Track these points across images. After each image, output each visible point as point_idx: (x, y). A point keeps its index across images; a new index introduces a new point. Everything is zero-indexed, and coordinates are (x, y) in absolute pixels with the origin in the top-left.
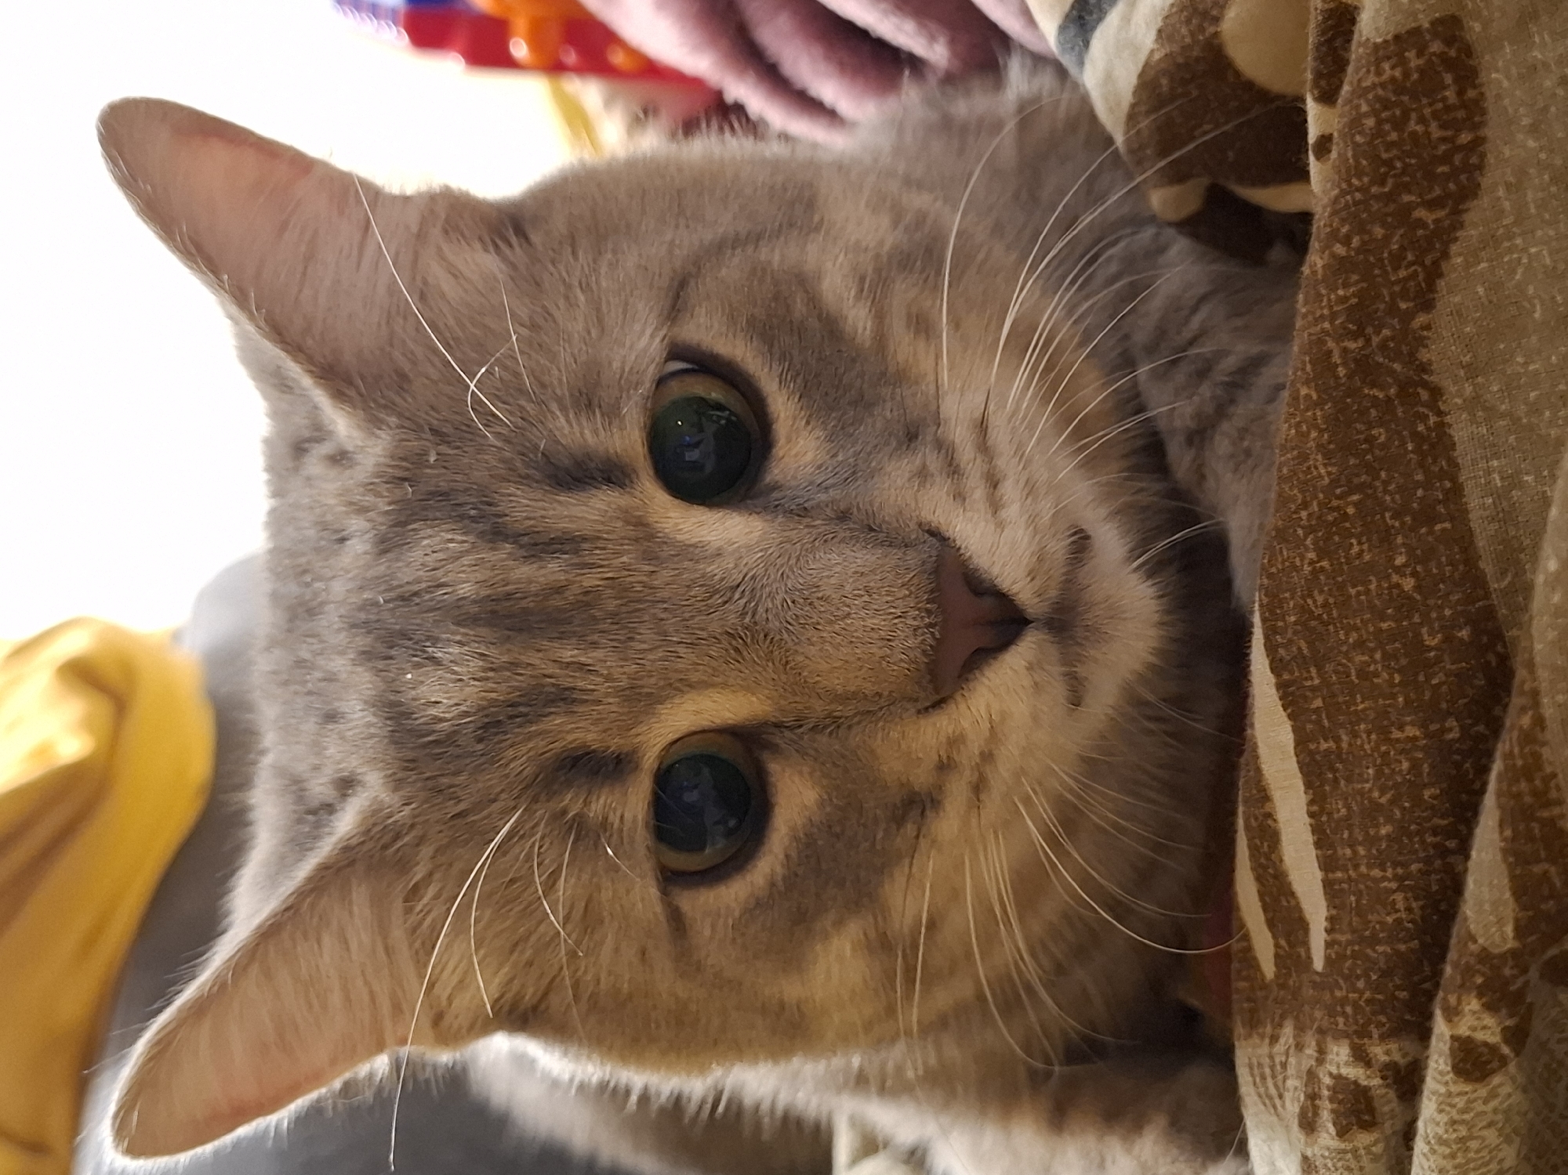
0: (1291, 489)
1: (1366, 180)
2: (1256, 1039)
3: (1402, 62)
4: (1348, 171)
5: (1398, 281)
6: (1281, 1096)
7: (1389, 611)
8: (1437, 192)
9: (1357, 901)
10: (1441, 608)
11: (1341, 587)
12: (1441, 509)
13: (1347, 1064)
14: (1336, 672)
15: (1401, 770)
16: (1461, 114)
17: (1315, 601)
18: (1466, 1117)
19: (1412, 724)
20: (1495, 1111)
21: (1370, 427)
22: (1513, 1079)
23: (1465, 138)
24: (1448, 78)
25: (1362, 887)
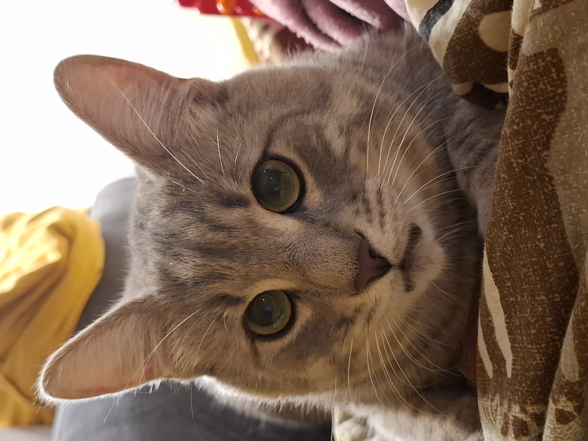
0: (498, 209)
1: (524, 104)
2: (486, 399)
3: (537, 63)
4: (518, 100)
5: (536, 140)
6: (495, 421)
7: (535, 254)
8: (550, 109)
9: (523, 355)
10: (553, 254)
11: (517, 245)
12: (554, 219)
13: (518, 413)
14: (516, 274)
15: (539, 311)
16: (558, 82)
17: (507, 249)
18: (561, 436)
19: (543, 295)
20: (571, 434)
21: (528, 189)
22: (577, 423)
23: (560, 91)
24: (554, 70)
25: (524, 350)
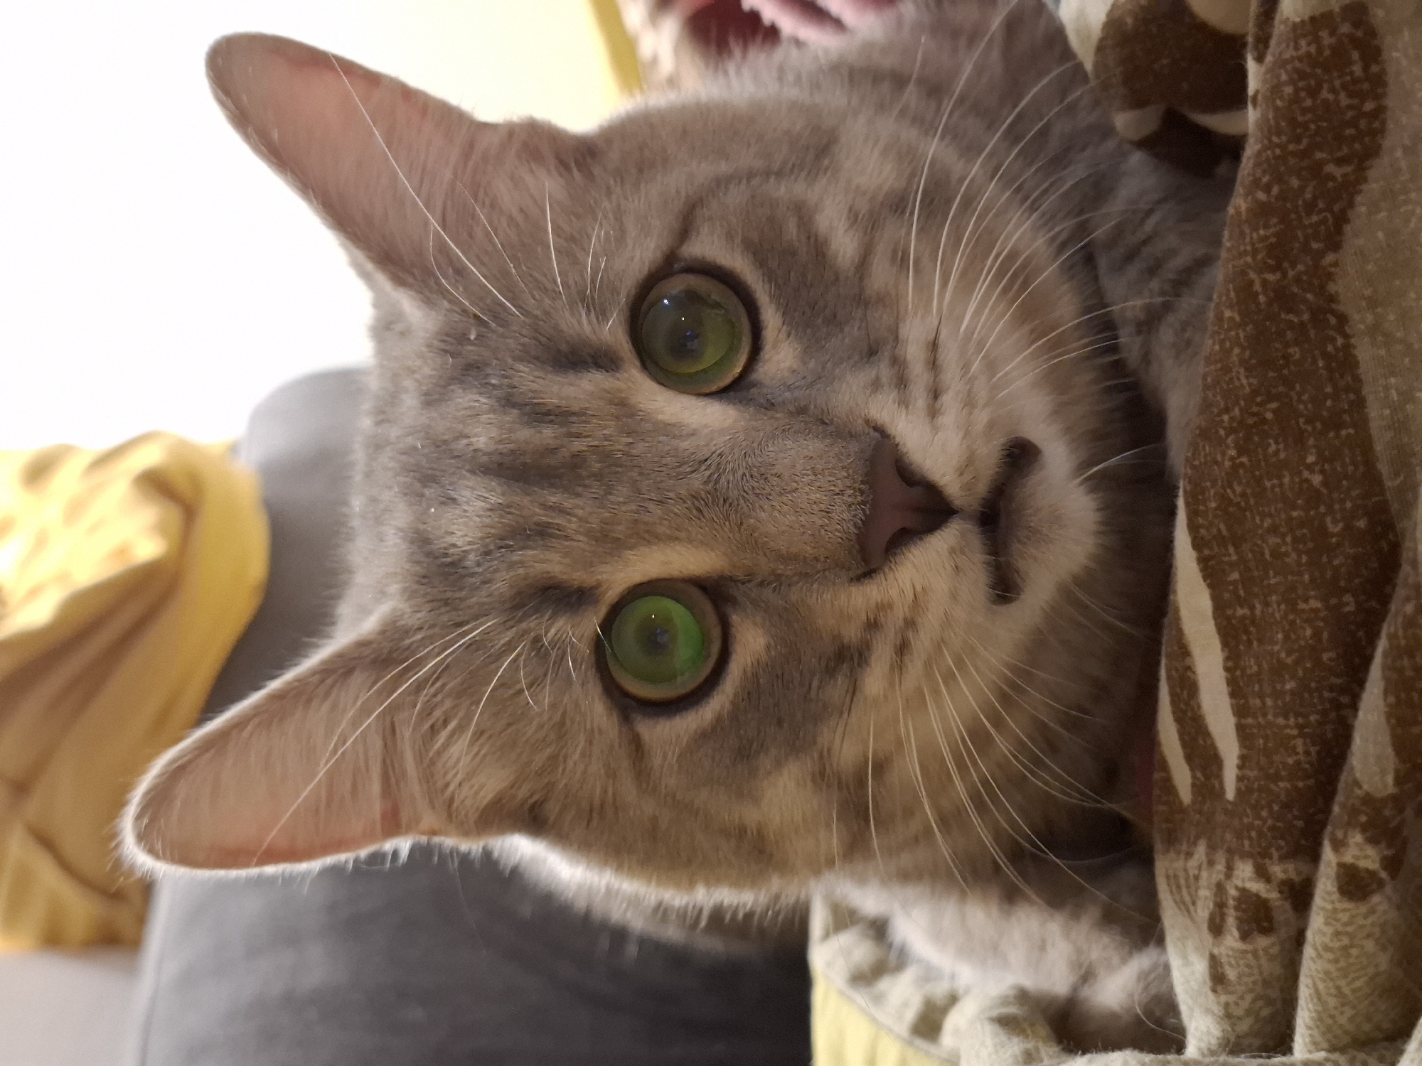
0: (1214, 396)
1: (1284, 138)
2: (1172, 855)
3: (1317, 40)
4: (1269, 131)
5: (1311, 225)
6: (1194, 903)
7: (1300, 502)
8: (1345, 150)
9: (1265, 744)
10: (1342, 501)
11: (1259, 481)
12: (1346, 418)
13: (1250, 879)
14: (1252, 551)
15: (1305, 637)
16: (1366, 86)
17: (1234, 491)
18: (1349, 929)
19: (1316, 598)
20: (1373, 924)
21: (1287, 345)
22: (1389, 899)
23: (1369, 106)
24: (1355, 55)
25: (1269, 732)
